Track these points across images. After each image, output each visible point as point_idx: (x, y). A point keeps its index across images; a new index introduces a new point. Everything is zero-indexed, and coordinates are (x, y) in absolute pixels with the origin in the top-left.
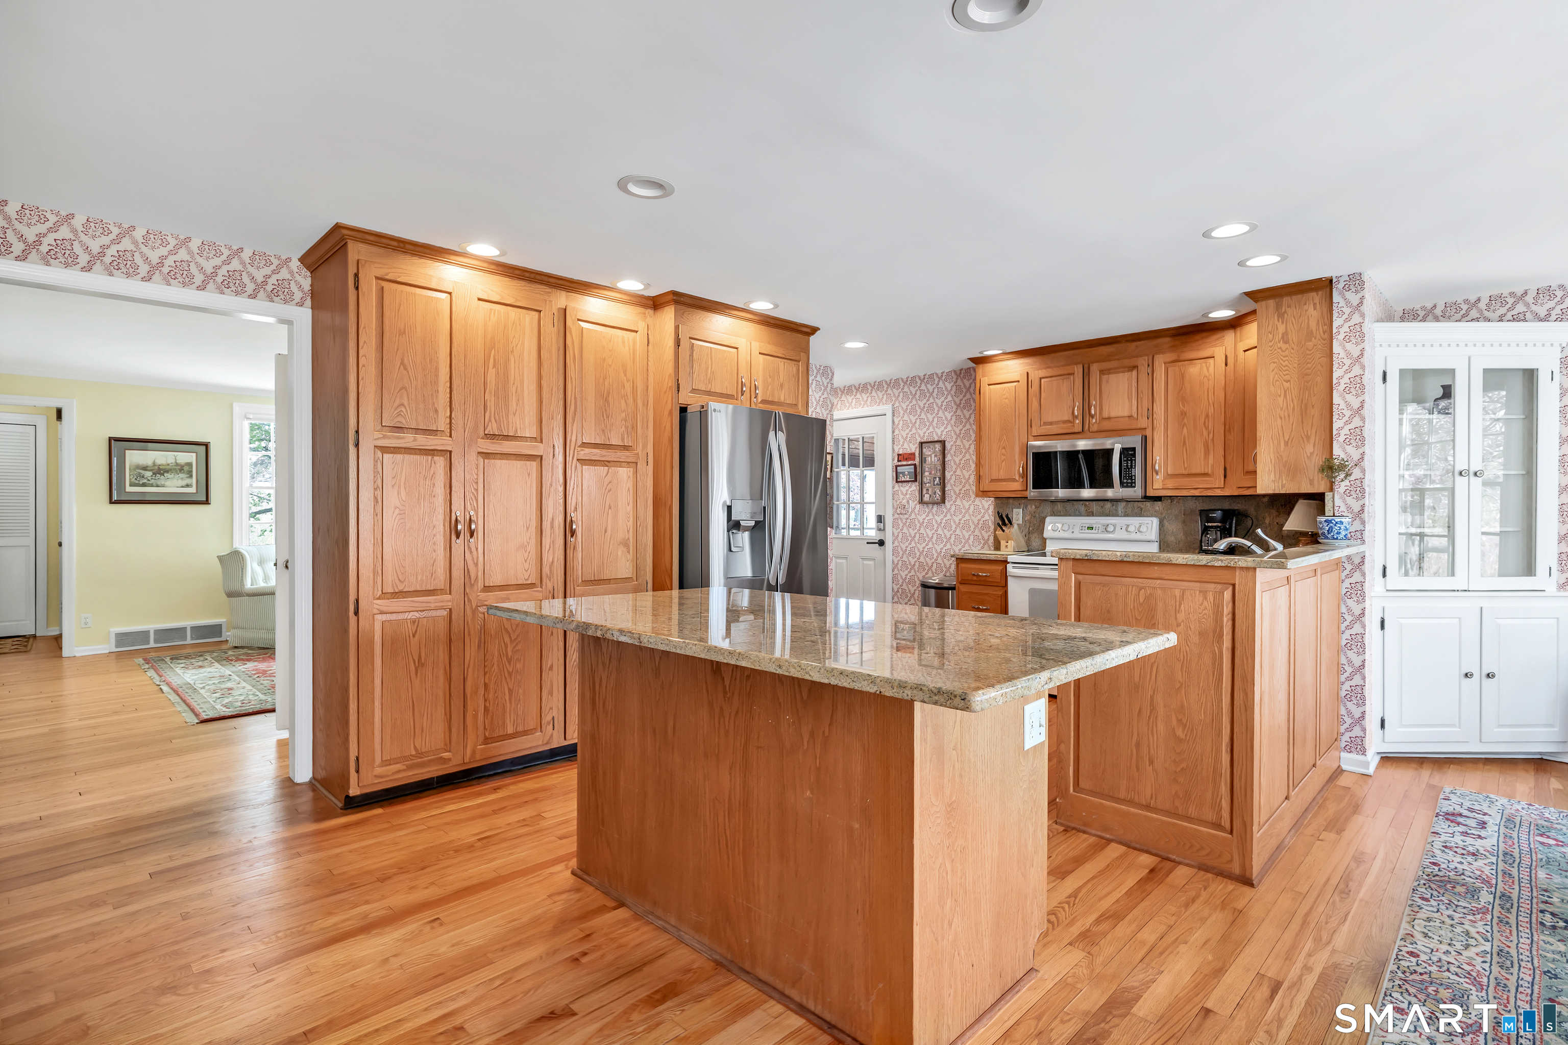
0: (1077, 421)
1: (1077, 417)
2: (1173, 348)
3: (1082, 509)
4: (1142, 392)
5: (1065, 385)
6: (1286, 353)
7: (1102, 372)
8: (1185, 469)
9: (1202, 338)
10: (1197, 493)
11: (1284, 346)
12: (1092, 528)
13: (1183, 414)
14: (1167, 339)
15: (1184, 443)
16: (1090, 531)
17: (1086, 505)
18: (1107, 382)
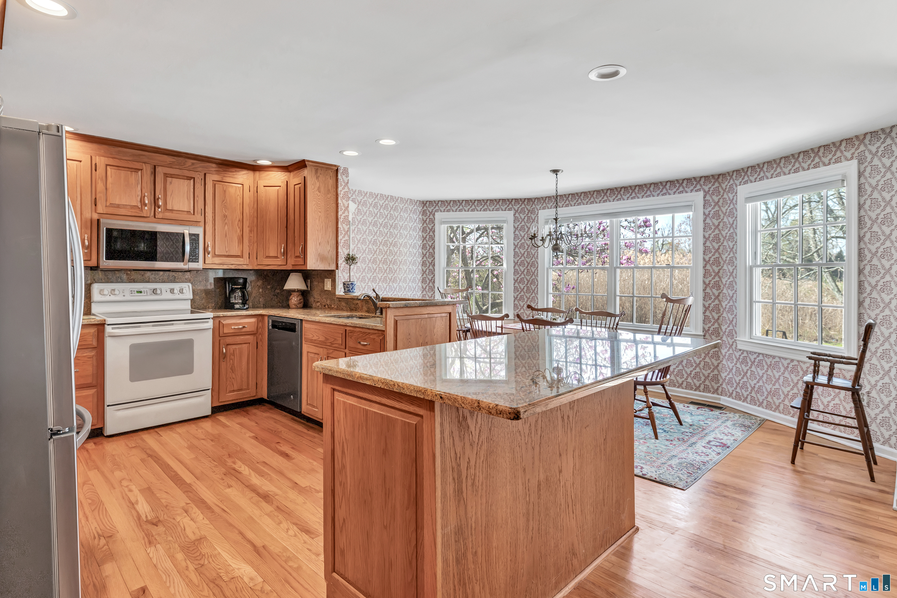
0: (146, 208)
1: (146, 205)
2: (218, 172)
3: (125, 277)
4: (198, 197)
5: (134, 178)
6: (319, 198)
7: (166, 175)
8: (227, 252)
9: (236, 171)
10: (233, 267)
11: (319, 194)
12: (141, 292)
13: (225, 216)
14: (214, 165)
15: (226, 236)
16: (140, 294)
17: (127, 274)
18: (171, 183)
